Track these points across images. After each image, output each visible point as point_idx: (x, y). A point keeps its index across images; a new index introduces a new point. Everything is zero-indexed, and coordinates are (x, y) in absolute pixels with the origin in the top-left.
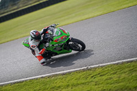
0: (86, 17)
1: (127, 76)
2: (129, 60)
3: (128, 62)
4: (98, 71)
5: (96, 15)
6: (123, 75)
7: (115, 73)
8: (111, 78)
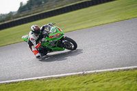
0: (101, 23)
1: (119, 85)
2: (126, 68)
3: (124, 70)
4: (92, 77)
5: (110, 21)
6: (116, 83)
7: (109, 81)
8: (103, 85)
